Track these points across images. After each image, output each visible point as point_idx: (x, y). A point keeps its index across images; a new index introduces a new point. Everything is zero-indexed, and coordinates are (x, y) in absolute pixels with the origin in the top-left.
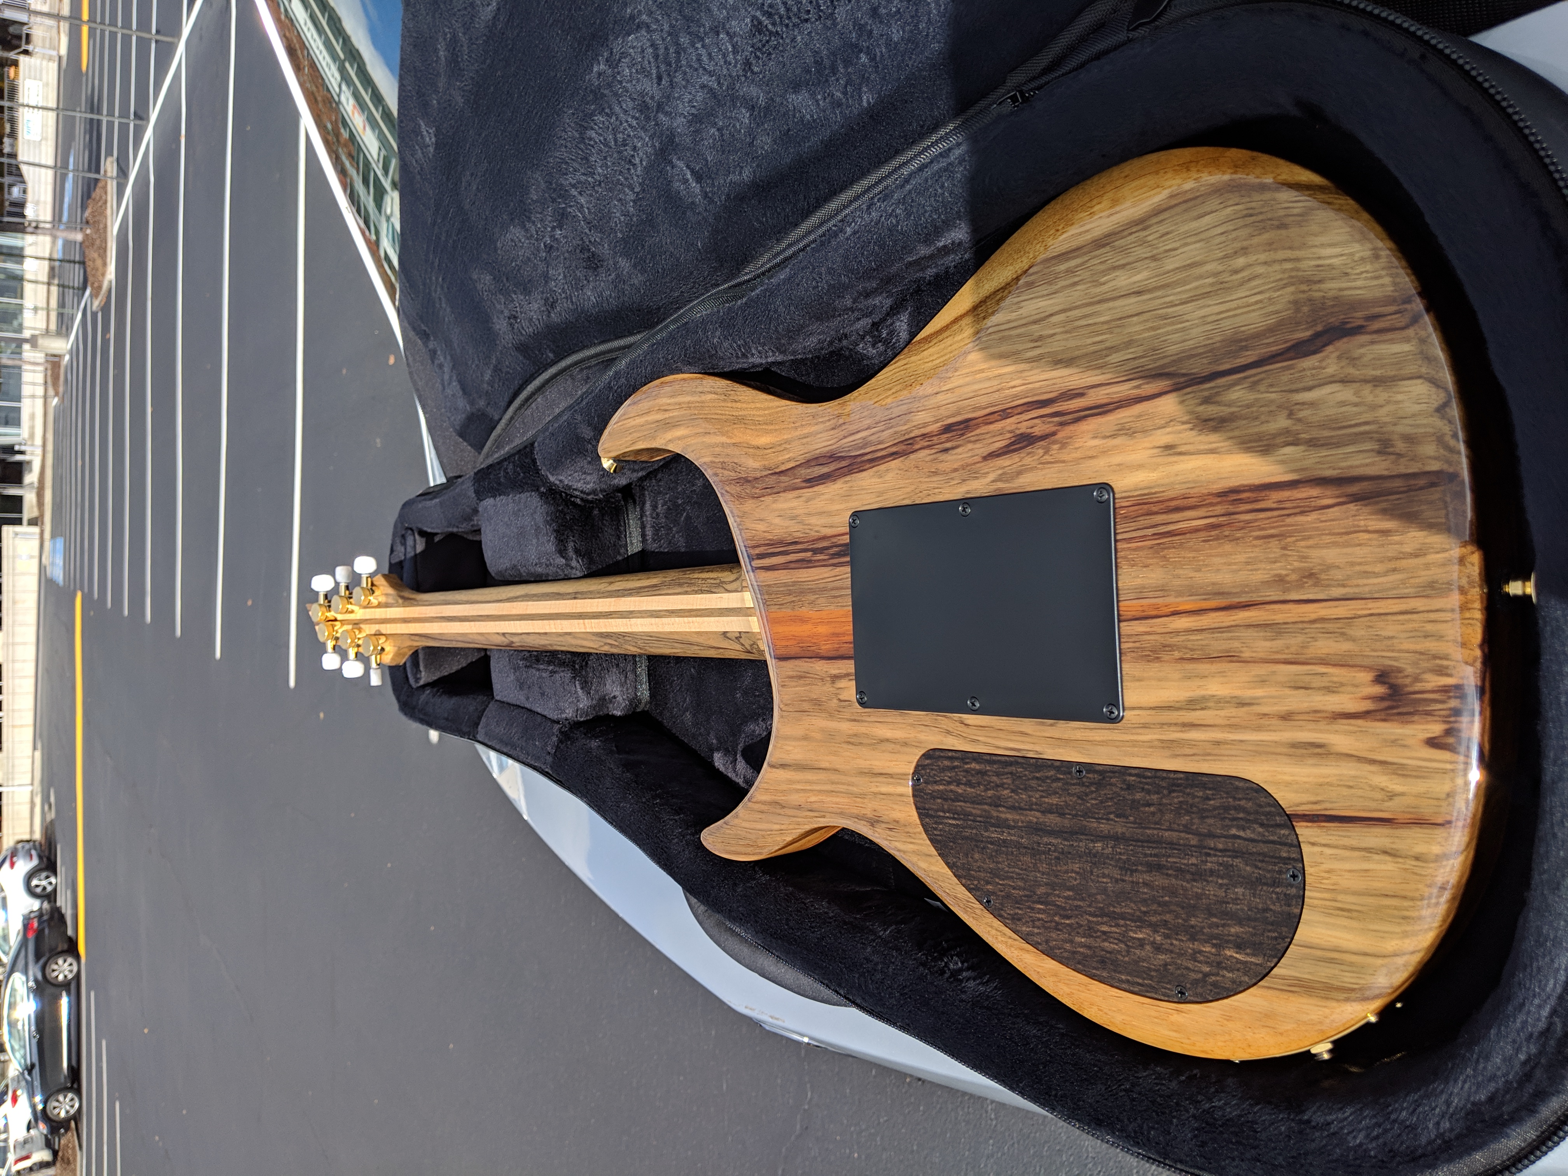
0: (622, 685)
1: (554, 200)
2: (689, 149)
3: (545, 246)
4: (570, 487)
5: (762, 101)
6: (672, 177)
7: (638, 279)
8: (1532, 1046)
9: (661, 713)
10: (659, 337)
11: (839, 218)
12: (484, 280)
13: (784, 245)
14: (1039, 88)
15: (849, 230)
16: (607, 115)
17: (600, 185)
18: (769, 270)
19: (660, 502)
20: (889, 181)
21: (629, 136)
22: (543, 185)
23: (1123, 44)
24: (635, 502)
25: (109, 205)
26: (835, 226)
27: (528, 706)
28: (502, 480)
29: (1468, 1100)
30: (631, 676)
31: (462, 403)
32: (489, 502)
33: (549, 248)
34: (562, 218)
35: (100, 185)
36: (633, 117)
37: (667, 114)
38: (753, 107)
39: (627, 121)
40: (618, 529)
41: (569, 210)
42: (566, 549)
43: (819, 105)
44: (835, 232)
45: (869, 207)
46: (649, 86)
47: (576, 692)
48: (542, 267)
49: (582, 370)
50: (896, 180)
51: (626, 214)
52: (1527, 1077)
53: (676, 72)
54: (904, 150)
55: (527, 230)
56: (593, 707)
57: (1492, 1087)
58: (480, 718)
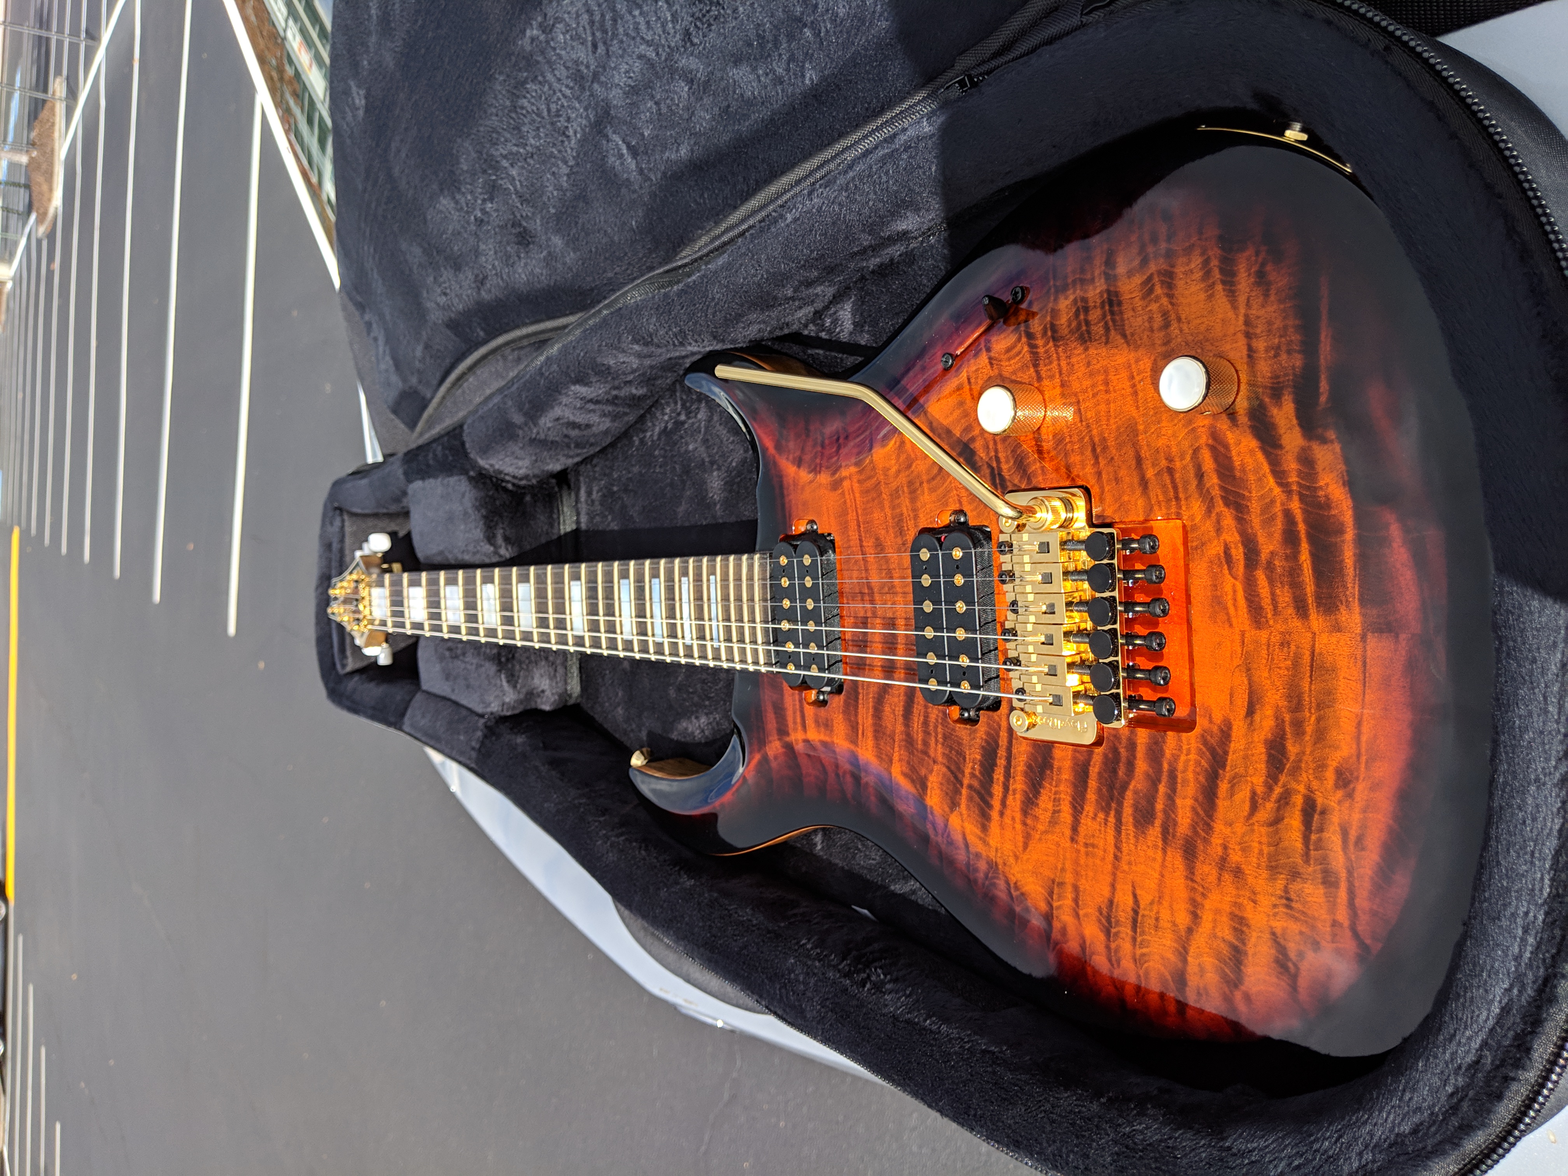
0: (551, 679)
1: (484, 172)
2: (625, 122)
3: (476, 219)
4: (501, 472)
5: (701, 75)
6: (607, 151)
7: (571, 257)
8: (1460, 1079)
9: (592, 707)
10: (591, 322)
11: (780, 202)
12: (414, 254)
13: (723, 227)
14: (988, 73)
15: (789, 217)
16: (540, 83)
17: (532, 157)
18: (707, 255)
19: (595, 489)
20: (832, 166)
21: (563, 106)
22: (474, 155)
23: (1077, 28)
24: (569, 487)
25: (57, 127)
26: (775, 211)
27: (453, 697)
28: (431, 462)
29: (1391, 1130)
30: (560, 670)
31: (394, 378)
32: (418, 484)
33: (480, 222)
34: (493, 191)
35: (48, 105)
36: (567, 86)
37: (601, 84)
38: (692, 81)
39: (561, 91)
40: (551, 517)
41: (500, 182)
42: (494, 536)
43: (760, 81)
44: (775, 218)
45: (810, 193)
46: (582, 54)
47: (502, 686)
48: (472, 241)
49: (513, 350)
50: (839, 165)
51: (559, 188)
52: (1454, 1109)
53: (612, 40)
54: (848, 133)
55: (457, 202)
56: (521, 702)
57: (1416, 1119)
58: (406, 709)
